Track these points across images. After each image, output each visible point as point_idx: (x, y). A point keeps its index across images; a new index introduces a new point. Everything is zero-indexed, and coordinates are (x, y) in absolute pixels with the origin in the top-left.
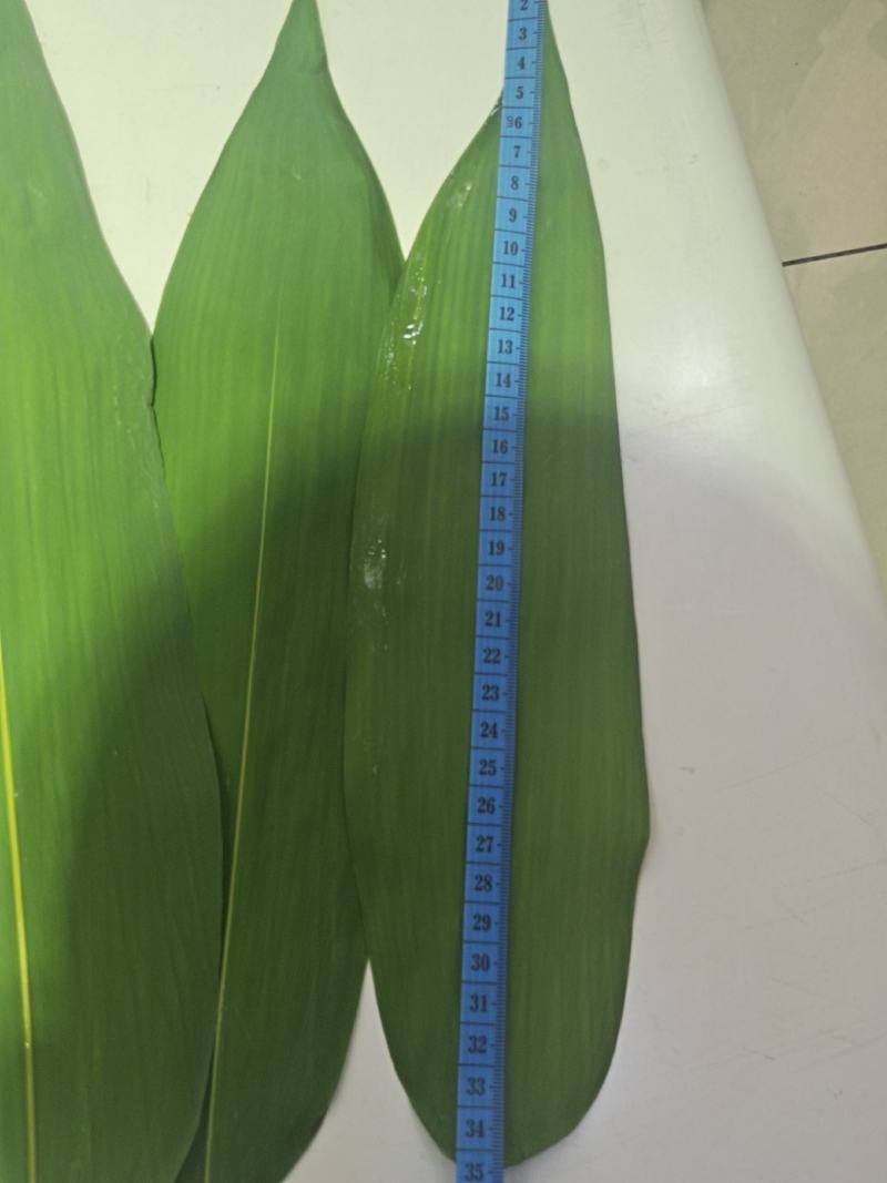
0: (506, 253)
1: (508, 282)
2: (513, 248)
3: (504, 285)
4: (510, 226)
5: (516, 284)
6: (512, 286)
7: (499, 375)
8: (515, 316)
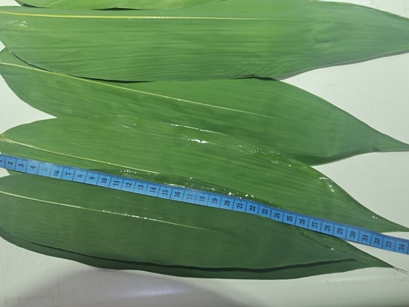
0: (106, 182)
1: (117, 183)
2: (104, 180)
3: (118, 185)
4: (96, 180)
5: (118, 181)
6: (119, 182)
7: (151, 191)
8: (130, 183)
